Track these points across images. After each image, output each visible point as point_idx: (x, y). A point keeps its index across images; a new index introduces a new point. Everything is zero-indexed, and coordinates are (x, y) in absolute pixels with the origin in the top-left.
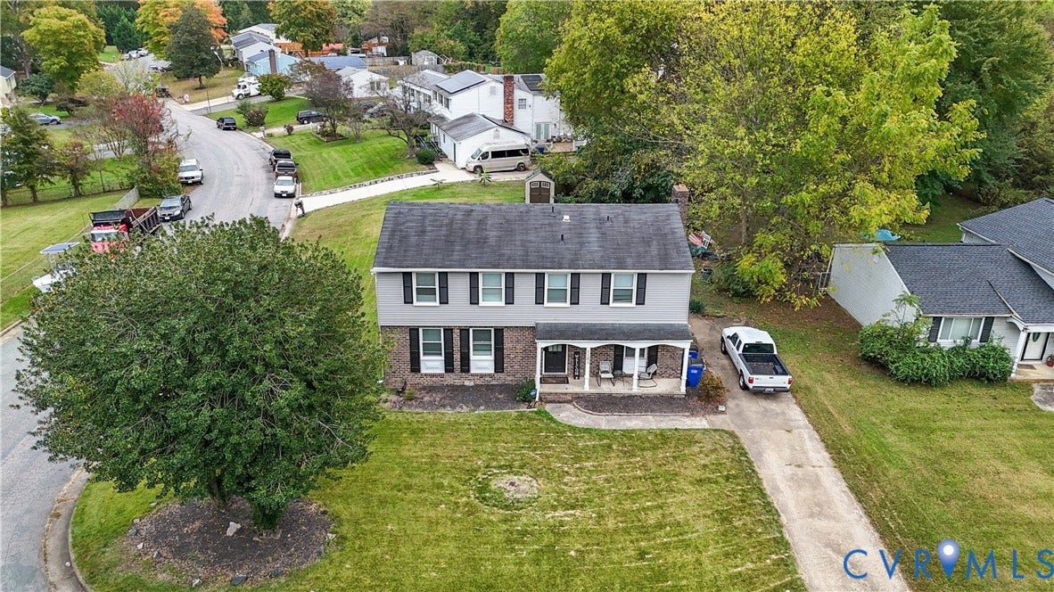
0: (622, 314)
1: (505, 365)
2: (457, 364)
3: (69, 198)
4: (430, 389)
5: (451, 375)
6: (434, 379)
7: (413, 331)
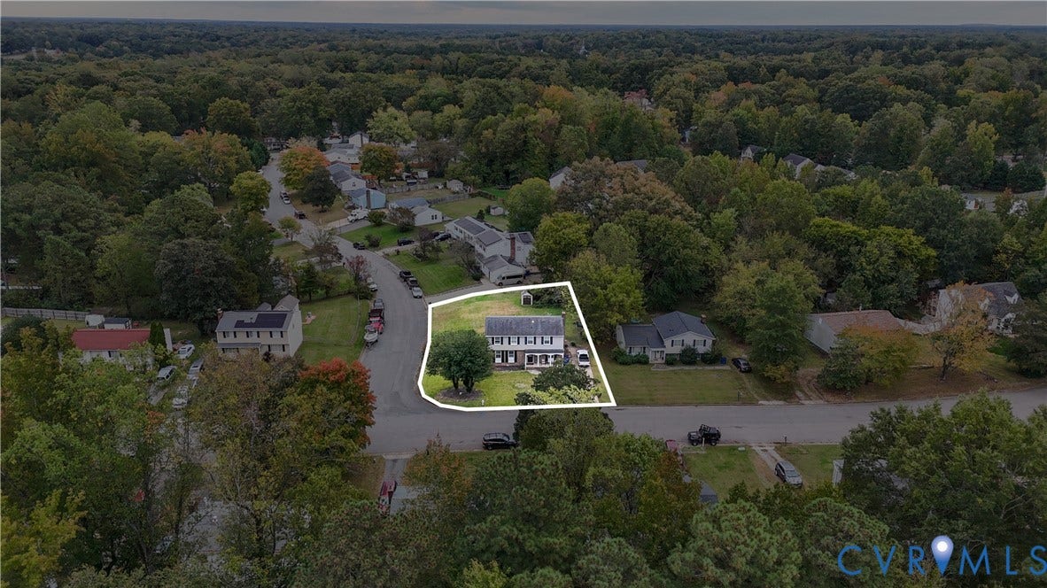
0: (547, 347)
1: (517, 360)
2: (505, 360)
3: (323, 299)
4: (498, 367)
5: (503, 363)
6: (499, 364)
7: (494, 351)
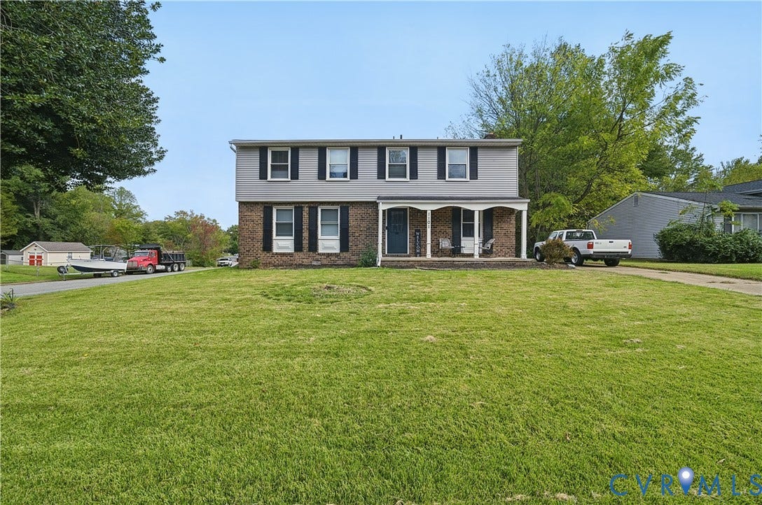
1: (350, 244)
2: (305, 242)
5: (300, 254)
6: (284, 258)
7: (267, 207)
